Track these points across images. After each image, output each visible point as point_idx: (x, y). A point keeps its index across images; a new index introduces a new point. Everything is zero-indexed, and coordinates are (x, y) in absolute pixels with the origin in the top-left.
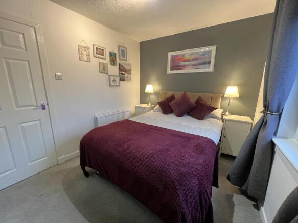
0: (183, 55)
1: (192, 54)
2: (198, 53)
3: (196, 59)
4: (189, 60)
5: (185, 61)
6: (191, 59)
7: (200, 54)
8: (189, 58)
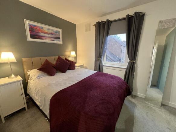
0: (42, 28)
1: (49, 29)
2: (53, 30)
3: (51, 34)
4: (47, 33)
5: (45, 33)
6: (49, 33)
7: (54, 31)
8: (47, 32)
